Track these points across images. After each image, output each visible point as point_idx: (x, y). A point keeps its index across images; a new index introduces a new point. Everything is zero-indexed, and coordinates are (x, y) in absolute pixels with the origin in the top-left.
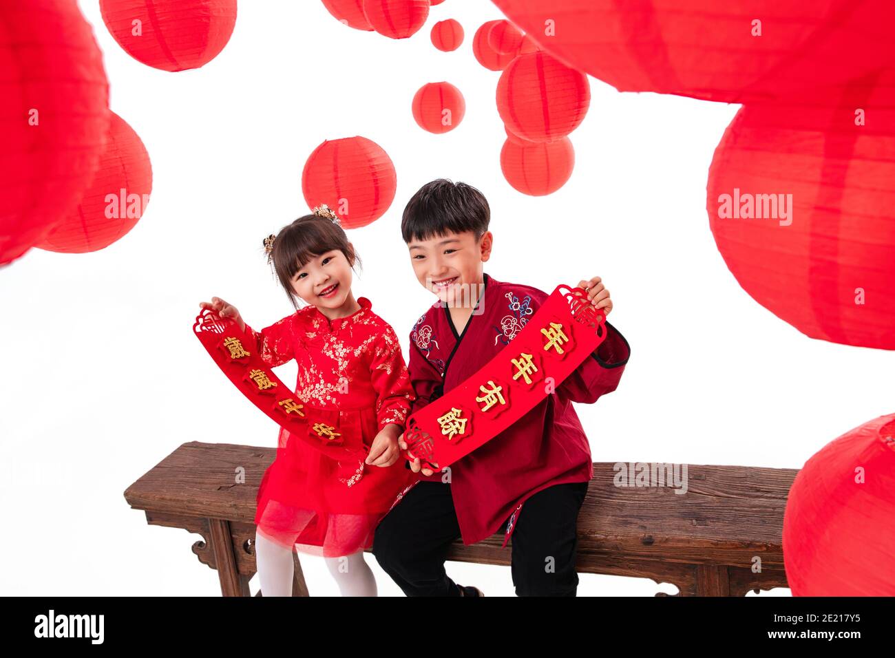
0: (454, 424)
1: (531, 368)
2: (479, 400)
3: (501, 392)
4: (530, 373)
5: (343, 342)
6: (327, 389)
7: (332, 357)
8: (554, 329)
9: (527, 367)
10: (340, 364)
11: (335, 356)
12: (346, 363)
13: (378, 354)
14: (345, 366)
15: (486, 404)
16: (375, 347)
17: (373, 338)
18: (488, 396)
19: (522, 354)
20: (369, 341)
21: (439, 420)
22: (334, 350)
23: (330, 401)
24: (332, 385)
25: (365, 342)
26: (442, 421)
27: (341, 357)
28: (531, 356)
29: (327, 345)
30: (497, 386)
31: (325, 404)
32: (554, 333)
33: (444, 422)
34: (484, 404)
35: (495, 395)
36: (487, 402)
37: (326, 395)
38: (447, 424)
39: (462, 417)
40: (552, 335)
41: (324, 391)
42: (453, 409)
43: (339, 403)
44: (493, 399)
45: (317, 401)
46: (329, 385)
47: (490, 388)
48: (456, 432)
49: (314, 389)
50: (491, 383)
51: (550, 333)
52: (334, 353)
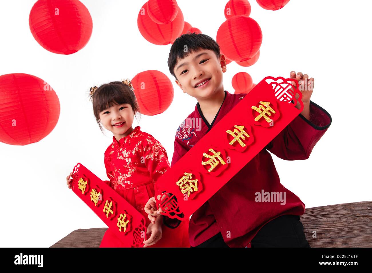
0: (189, 185)
1: (244, 135)
2: (203, 163)
3: (220, 156)
4: (244, 138)
5: (125, 149)
6: (124, 177)
7: (122, 159)
8: (263, 106)
9: (240, 135)
10: (127, 161)
11: (124, 158)
12: (130, 159)
13: (144, 150)
14: (130, 161)
15: (210, 166)
16: (142, 146)
17: (141, 142)
18: (210, 160)
19: (235, 126)
20: (139, 144)
21: (177, 183)
22: (122, 155)
23: (127, 183)
24: (126, 174)
25: (136, 145)
26: (180, 183)
27: (127, 157)
28: (243, 127)
29: (119, 153)
30: (216, 152)
31: (124, 186)
32: (264, 109)
33: (181, 185)
34: (209, 166)
35: (216, 158)
36: (211, 164)
37: (124, 181)
38: (184, 185)
39: (194, 178)
40: (262, 110)
41: (123, 179)
42: (186, 174)
43: (132, 183)
44: (215, 162)
45: (121, 186)
46: (124, 175)
47: (211, 154)
48: (192, 191)
49: (118, 180)
50: (211, 150)
51: (260, 108)
52: (123, 156)
